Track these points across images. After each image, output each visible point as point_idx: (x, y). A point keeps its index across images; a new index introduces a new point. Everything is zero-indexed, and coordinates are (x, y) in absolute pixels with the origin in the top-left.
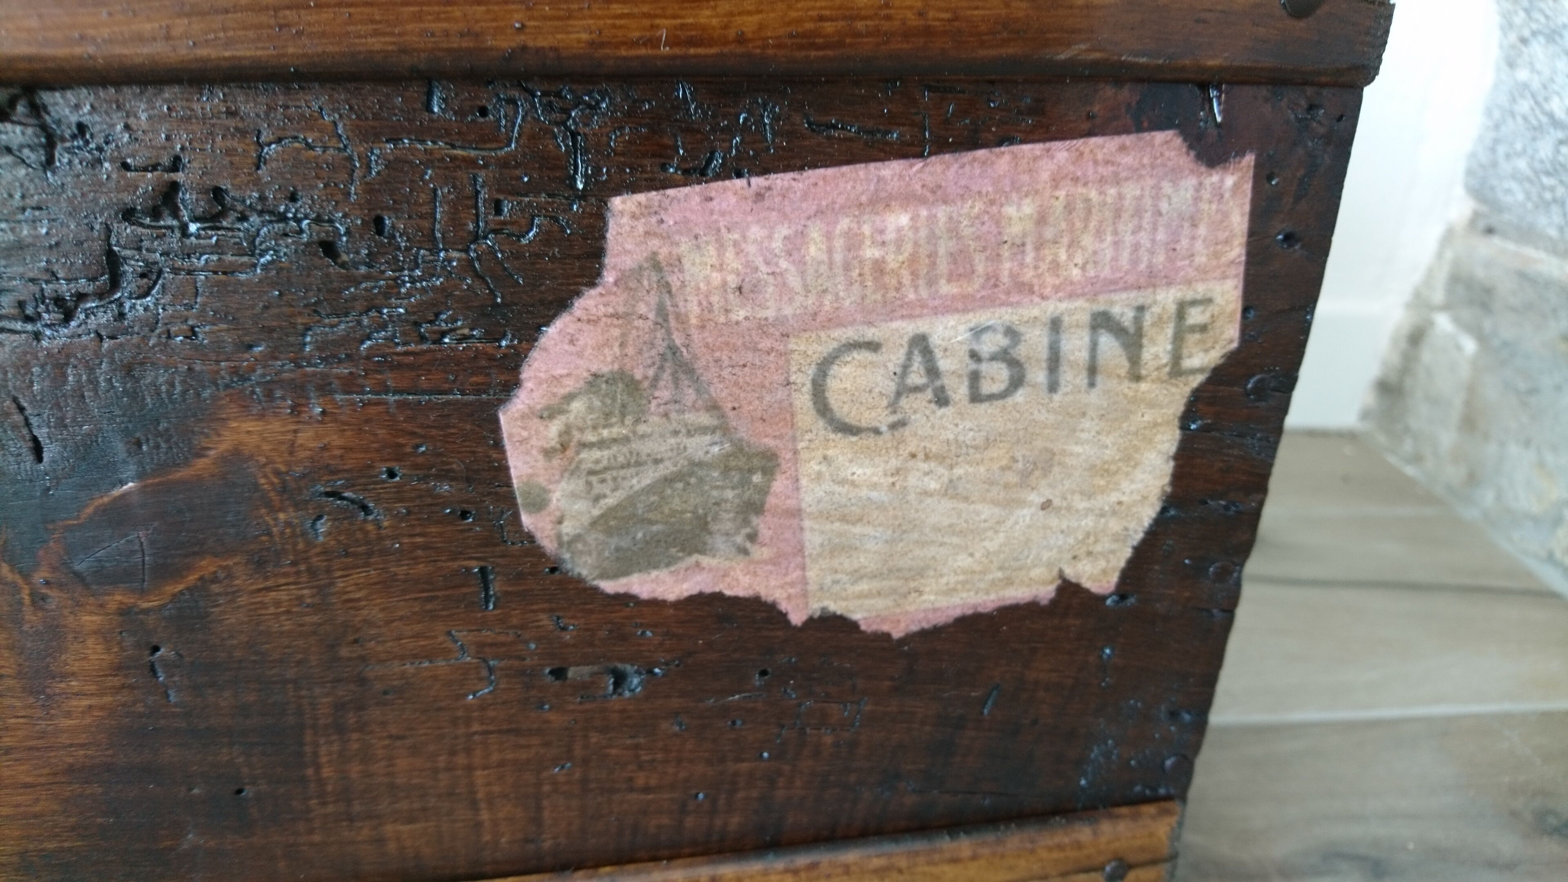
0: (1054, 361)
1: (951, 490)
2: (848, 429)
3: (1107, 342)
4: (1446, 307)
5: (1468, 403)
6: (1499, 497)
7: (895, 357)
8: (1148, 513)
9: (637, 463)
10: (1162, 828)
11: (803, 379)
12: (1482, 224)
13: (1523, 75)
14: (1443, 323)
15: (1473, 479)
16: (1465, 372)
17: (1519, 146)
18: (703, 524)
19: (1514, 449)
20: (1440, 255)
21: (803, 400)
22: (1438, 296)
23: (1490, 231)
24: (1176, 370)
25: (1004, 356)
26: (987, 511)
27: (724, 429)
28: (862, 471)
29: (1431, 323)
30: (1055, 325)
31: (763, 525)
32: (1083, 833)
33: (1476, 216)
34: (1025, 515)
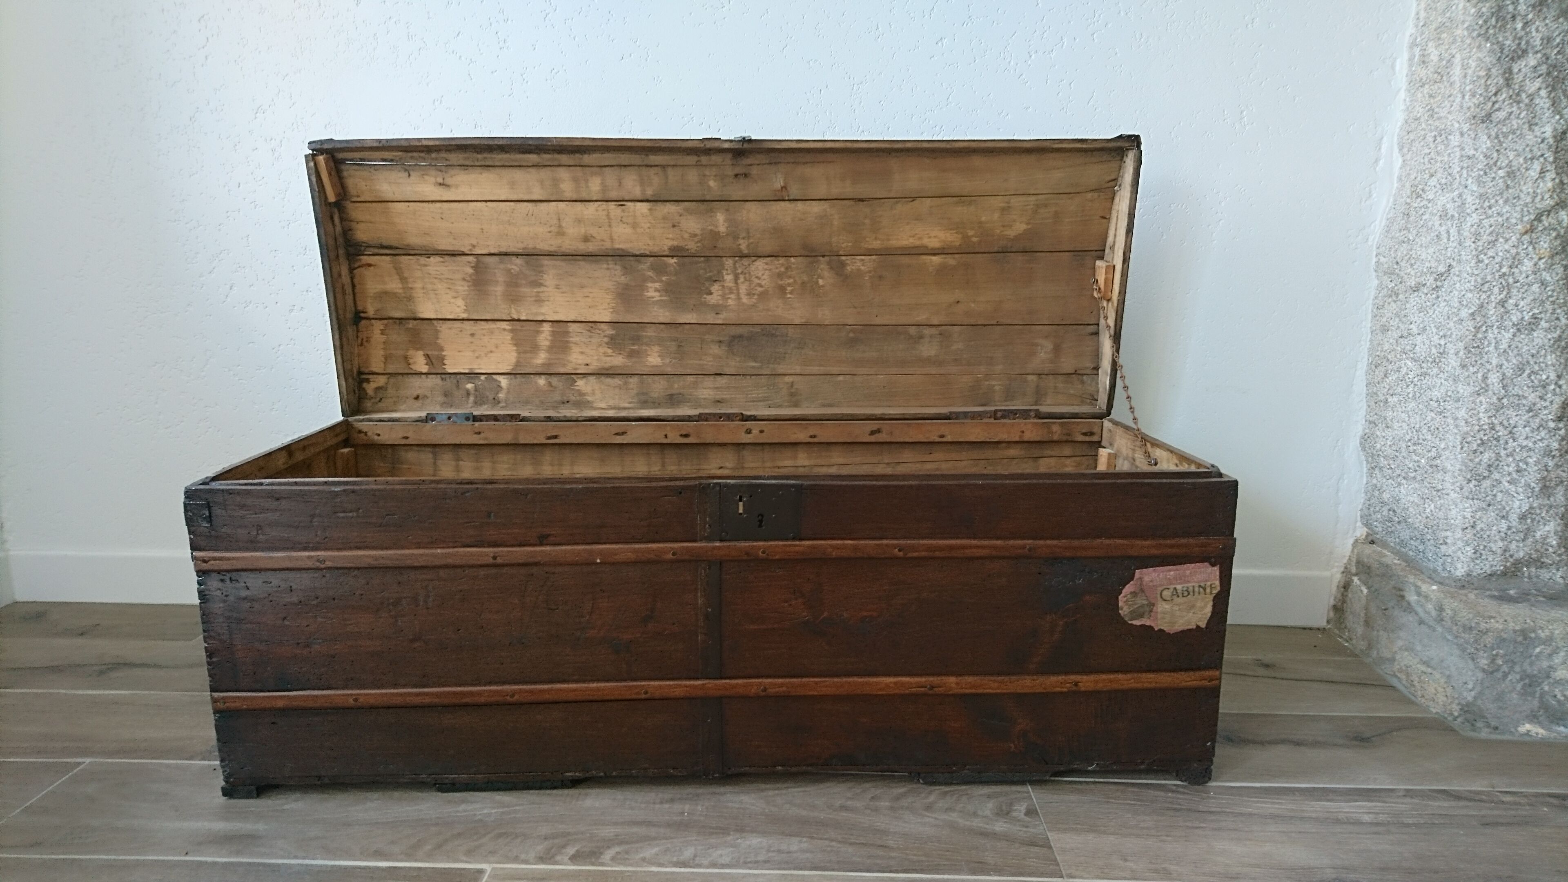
0: (1194, 592)
1: (1179, 610)
2: (1165, 600)
3: (1201, 590)
4: (1356, 575)
5: (1366, 614)
6: (1378, 654)
7: (1171, 590)
8: (1209, 615)
9: (1136, 604)
10: (1217, 673)
11: (1159, 593)
12: (1370, 538)
13: (1374, 481)
14: (1356, 579)
15: (1370, 647)
16: (1364, 601)
17: (1377, 509)
18: (1144, 613)
19: (1381, 633)
20: (1353, 551)
21: (1159, 596)
22: (1354, 570)
23: (1372, 542)
24: (1211, 593)
25: (1187, 590)
26: (1185, 614)
27: (1147, 600)
28: (1167, 606)
29: (1353, 581)
30: (1194, 587)
31: (1152, 614)
32: (1203, 672)
33: (1368, 535)
34: (1191, 614)
